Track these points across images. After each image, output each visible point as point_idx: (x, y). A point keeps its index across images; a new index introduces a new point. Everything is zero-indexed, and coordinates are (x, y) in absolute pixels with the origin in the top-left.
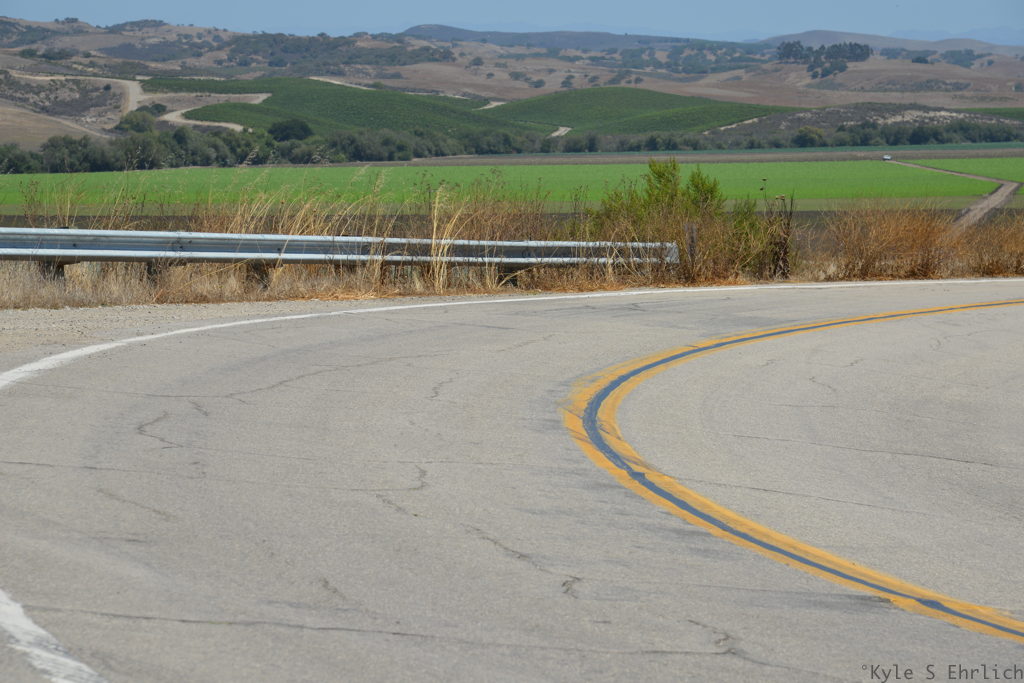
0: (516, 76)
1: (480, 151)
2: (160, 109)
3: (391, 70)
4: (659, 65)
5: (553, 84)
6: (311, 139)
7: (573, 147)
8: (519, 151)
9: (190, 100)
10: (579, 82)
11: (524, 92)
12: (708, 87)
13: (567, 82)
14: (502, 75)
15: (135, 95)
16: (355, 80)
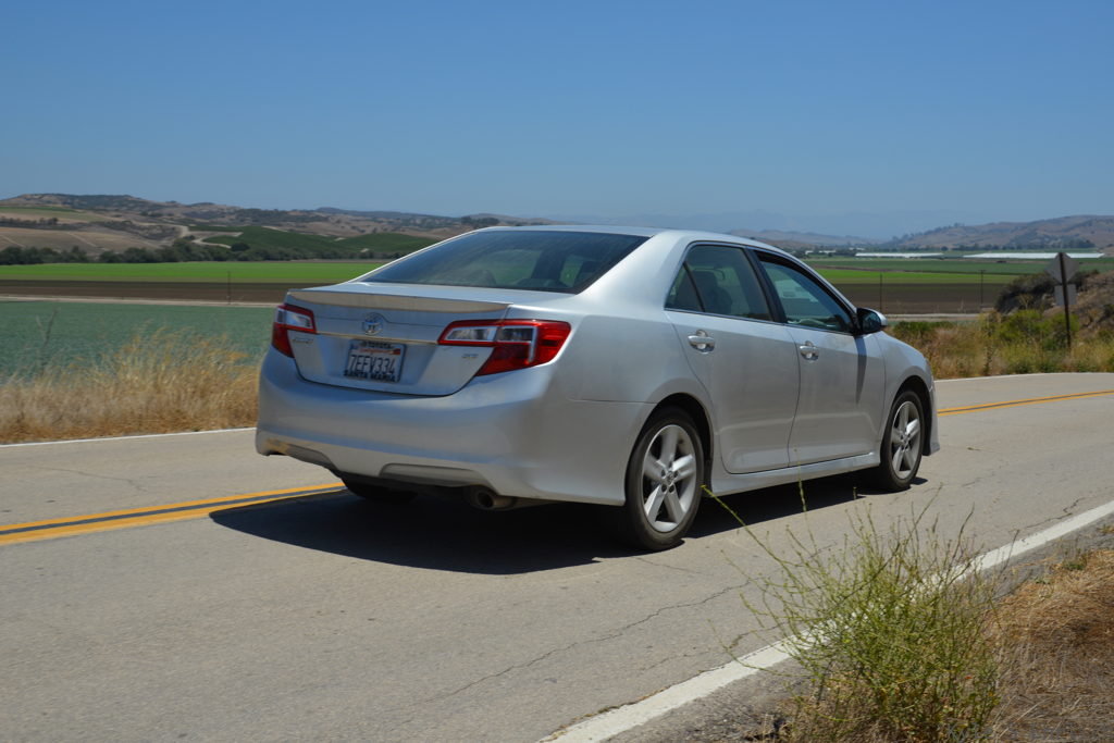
0: (354, 228)
1: (323, 257)
2: (192, 238)
3: (301, 224)
4: (415, 224)
5: (369, 231)
6: (247, 251)
7: (363, 257)
8: (340, 258)
9: (208, 234)
10: (379, 231)
11: (355, 233)
13: (374, 231)
14: (348, 227)
15: (185, 232)
16: (284, 229)
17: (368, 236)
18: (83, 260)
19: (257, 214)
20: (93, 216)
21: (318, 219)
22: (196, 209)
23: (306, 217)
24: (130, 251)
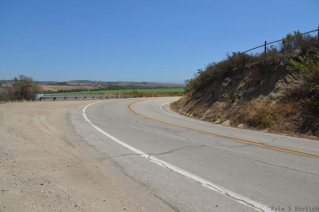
1: (122, 89)
2: (101, 87)
4: (134, 84)
5: (127, 85)
6: (111, 89)
7: (129, 89)
9: (103, 86)
12: (137, 85)
14: (124, 84)
15: (100, 86)
16: (114, 85)
17: (128, 86)
18: (87, 91)
19: (109, 83)
20: (85, 84)
21: (119, 83)
22: (99, 82)
23: (117, 83)
24: (94, 89)
